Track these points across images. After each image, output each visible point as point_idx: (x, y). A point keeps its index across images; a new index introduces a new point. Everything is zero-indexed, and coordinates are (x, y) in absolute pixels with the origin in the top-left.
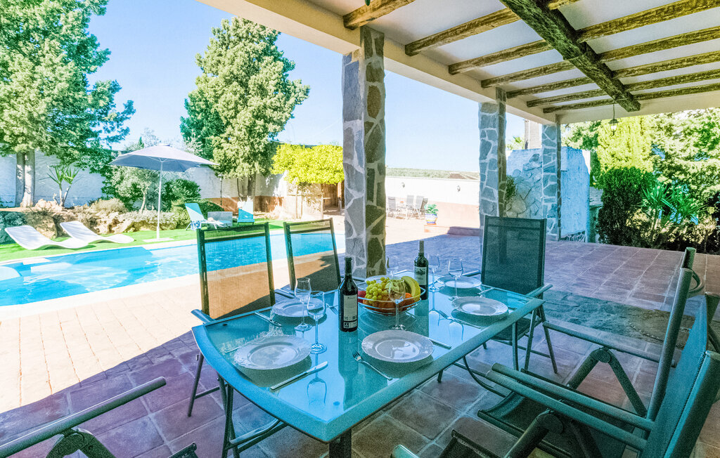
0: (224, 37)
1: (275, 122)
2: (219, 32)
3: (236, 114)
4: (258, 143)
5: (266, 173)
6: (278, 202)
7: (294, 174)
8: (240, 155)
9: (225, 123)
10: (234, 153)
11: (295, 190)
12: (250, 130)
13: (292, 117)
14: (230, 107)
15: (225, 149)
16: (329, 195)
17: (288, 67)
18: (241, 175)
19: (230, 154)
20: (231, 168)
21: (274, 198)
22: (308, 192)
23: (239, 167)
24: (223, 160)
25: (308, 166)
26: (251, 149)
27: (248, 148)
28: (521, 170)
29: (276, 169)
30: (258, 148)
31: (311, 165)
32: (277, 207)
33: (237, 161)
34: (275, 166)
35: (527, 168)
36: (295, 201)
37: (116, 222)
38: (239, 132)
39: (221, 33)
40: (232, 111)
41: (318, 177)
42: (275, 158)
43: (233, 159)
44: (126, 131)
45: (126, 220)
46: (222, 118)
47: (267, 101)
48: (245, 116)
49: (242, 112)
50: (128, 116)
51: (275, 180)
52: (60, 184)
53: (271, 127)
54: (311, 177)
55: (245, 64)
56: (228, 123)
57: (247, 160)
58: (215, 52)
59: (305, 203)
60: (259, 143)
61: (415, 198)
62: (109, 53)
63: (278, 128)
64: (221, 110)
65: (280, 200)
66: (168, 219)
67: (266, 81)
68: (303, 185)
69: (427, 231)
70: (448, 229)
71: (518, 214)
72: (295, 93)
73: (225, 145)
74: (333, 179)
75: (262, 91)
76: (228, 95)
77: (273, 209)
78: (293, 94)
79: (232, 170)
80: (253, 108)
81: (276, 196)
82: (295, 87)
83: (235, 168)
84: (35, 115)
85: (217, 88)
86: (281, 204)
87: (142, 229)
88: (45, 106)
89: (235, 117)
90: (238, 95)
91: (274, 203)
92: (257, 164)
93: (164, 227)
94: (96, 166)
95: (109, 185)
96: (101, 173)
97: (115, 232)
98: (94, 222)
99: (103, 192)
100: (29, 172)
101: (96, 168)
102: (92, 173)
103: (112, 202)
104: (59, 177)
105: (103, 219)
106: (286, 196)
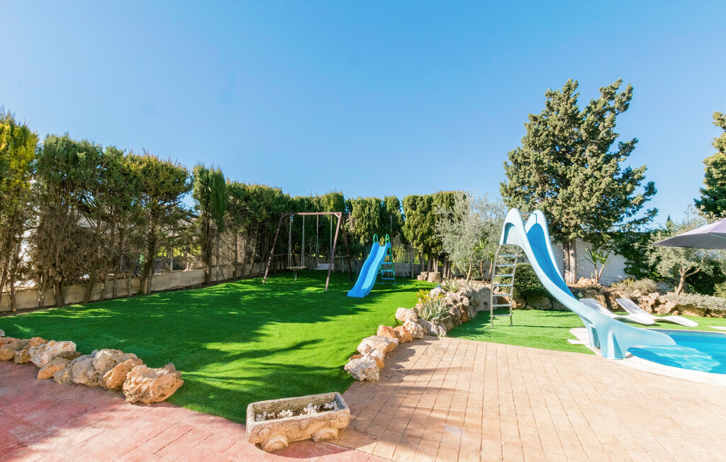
37: (658, 303)
44: (654, 212)
52: (595, 265)
62: (636, 142)
84: (588, 208)
87: (686, 312)
88: (595, 200)
93: (713, 314)
94: (618, 248)
95: (630, 266)
96: (623, 254)
97: (658, 313)
98: (636, 301)
99: (626, 273)
100: (572, 255)
101: (619, 250)
102: (615, 254)
103: (647, 283)
104: (594, 259)
105: (645, 298)
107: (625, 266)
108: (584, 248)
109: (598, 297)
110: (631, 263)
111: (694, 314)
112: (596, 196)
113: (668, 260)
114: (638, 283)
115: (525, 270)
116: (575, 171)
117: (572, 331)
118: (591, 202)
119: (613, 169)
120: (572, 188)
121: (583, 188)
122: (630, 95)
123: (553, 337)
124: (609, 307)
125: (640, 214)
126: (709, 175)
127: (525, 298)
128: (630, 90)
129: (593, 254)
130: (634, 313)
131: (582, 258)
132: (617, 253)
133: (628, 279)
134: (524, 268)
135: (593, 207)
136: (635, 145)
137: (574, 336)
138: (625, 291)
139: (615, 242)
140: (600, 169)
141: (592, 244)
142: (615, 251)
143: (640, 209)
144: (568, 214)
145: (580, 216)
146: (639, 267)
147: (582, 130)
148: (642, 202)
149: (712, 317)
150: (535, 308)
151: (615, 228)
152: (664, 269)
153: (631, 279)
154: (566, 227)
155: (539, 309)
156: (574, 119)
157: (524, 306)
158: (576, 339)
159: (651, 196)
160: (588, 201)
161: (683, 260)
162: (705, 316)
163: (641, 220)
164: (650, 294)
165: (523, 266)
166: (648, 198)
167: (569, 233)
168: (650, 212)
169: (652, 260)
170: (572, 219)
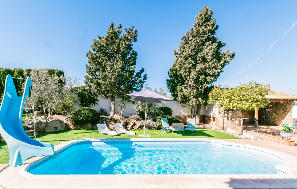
0: (186, 40)
1: (211, 76)
3: (189, 74)
4: (200, 88)
5: (206, 104)
6: (213, 120)
7: (221, 104)
8: (191, 95)
10: (188, 93)
11: (223, 113)
12: (196, 81)
13: (222, 71)
14: (187, 71)
15: (184, 92)
16: (248, 116)
17: (220, 45)
19: (186, 94)
20: (187, 101)
21: (210, 117)
22: (231, 114)
23: (191, 101)
24: (183, 98)
25: (231, 99)
26: (197, 91)
27: (195, 91)
29: (211, 101)
30: (201, 90)
31: (233, 98)
32: (212, 122)
33: (190, 98)
34: (211, 99)
36: (222, 120)
37: (135, 124)
38: (191, 83)
39: (185, 38)
40: (188, 72)
41: (239, 106)
42: (210, 95)
43: (188, 97)
45: (138, 124)
46: (183, 77)
47: (207, 65)
48: (194, 74)
49: (193, 72)
50: (145, 81)
51: (211, 107)
52: (121, 108)
53: (209, 79)
54: (232, 105)
55: (195, 48)
56: (186, 79)
57: (195, 97)
58: (182, 47)
59: (229, 121)
60: (202, 88)
63: (213, 78)
64: (182, 73)
65: (214, 118)
66: (154, 125)
67: (207, 54)
68: (228, 110)
72: (224, 58)
73: (184, 90)
74: (251, 107)
75: (204, 60)
76: (186, 65)
77: (210, 122)
78: (223, 59)
80: (199, 69)
81: (212, 116)
82: (225, 55)
83: (189, 101)
86: (214, 120)
87: (144, 128)
89: (189, 75)
90: (192, 65)
91: (210, 120)
92: (200, 99)
93: (152, 129)
97: (134, 129)
100: (113, 104)
106: (217, 116)
127: (81, 124)
150: (84, 129)
157: (79, 128)
162: (150, 129)
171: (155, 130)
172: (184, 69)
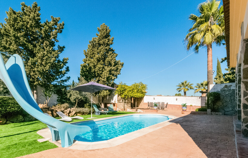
2: (92, 42)
9: (97, 76)
11: (121, 100)
18: (103, 95)
28: (220, 91)
35: (222, 90)
36: (121, 105)
37: (70, 112)
44: (69, 78)
45: (74, 111)
51: (111, 97)
52: (46, 98)
59: (126, 105)
61: (161, 103)
62: (65, 48)
66: (87, 111)
69: (183, 113)
70: (191, 112)
71: (218, 106)
72: (119, 65)
79: (100, 93)
82: (119, 63)
84: (44, 70)
85: (94, 63)
87: (78, 114)
88: (48, 67)
93: (85, 114)
94: (55, 91)
95: (59, 99)
96: (57, 94)
97: (70, 116)
98: (63, 112)
99: (58, 101)
100: (35, 93)
101: (55, 92)
102: (54, 94)
103: (66, 105)
104: (46, 95)
105: (66, 111)
106: (117, 102)
107: (57, 99)
108: (41, 90)
109: (48, 112)
110: (59, 98)
111: (80, 115)
112: (49, 65)
113: (74, 96)
114: (63, 105)
115: (6, 100)
116: (38, 50)
117: (38, 132)
118: (46, 68)
119: (56, 55)
120: (36, 58)
121: (42, 60)
122: (63, 27)
123: (26, 141)
124: (53, 116)
125: (64, 78)
126: (82, 69)
127: (6, 118)
128: (63, 25)
129: (45, 93)
130: (63, 117)
131: (40, 95)
132: (55, 93)
133: (59, 104)
134: (5, 99)
135: (47, 70)
136: (64, 49)
137: (41, 136)
138: (59, 109)
139: (54, 89)
140: (51, 53)
141: (45, 89)
142: (54, 92)
143: (64, 76)
144: (34, 71)
145: (40, 73)
146: (62, 99)
147: (43, 31)
148: (65, 73)
149: (85, 115)
150: (13, 122)
151: (55, 83)
152: (72, 99)
153: (60, 104)
154: (33, 78)
155: (16, 122)
156: (38, 24)
157: (5, 122)
158: (42, 138)
159: (68, 72)
160: (45, 67)
161: (79, 96)
162: (83, 115)
163: (64, 80)
164: (68, 109)
165: (4, 98)
166: (66, 73)
167: (34, 82)
168: (68, 78)
169: (68, 96)
170: (36, 74)
171: (87, 114)
172: (99, 68)
